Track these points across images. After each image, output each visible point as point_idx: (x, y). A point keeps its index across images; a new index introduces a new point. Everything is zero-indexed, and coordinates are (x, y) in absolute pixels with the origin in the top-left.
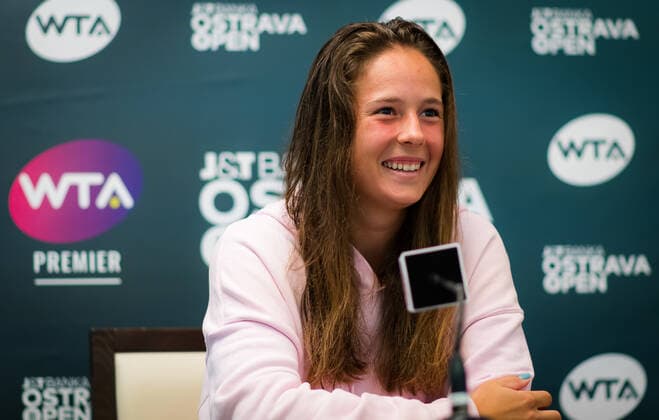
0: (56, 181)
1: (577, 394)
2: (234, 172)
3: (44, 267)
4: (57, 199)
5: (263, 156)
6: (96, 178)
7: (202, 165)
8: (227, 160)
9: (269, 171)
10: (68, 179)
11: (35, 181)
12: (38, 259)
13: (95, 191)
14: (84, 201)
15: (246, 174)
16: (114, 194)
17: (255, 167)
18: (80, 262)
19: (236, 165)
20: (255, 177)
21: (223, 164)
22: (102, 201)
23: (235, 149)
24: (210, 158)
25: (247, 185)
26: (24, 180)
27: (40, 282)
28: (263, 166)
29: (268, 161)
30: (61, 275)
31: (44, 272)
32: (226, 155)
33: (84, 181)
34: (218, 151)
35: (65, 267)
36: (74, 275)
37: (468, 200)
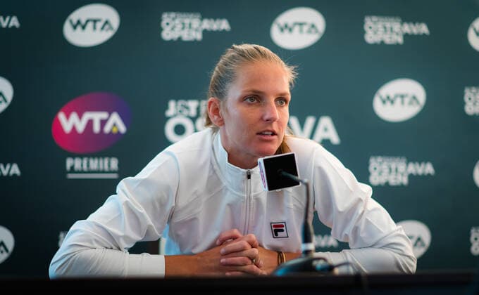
0: (80, 116)
2: (186, 112)
3: (72, 168)
4: (81, 127)
5: (203, 102)
6: (104, 115)
7: (166, 108)
8: (182, 105)
10: (87, 116)
12: (69, 162)
13: (103, 123)
14: (97, 128)
15: (193, 113)
16: (115, 125)
17: (198, 109)
18: (94, 164)
19: (187, 108)
20: (198, 115)
21: (180, 108)
22: (108, 129)
23: (188, 98)
24: (172, 104)
25: (194, 120)
26: (61, 116)
27: (71, 176)
28: (203, 108)
30: (82, 172)
31: (73, 170)
32: (181, 102)
33: (97, 117)
34: (177, 99)
35: (85, 167)
36: (90, 172)
37: (326, 130)
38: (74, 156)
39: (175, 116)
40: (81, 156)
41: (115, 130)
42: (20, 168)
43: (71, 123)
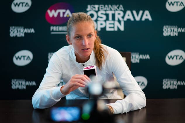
0: (55, 11)
1: (169, 58)
2: (94, 9)
3: (53, 30)
4: (56, 15)
5: (101, 6)
6: (64, 11)
8: (93, 7)
9: (102, 9)
10: (58, 11)
11: (51, 11)
12: (52, 28)
13: (64, 13)
14: (61, 15)
15: (97, 9)
16: (68, 14)
17: (99, 8)
18: (61, 28)
19: (94, 8)
20: (99, 10)
21: (92, 8)
22: (65, 15)
23: (94, 4)
24: (89, 6)
25: (97, 12)
26: (49, 11)
27: (52, 33)
28: (100, 8)
29: (102, 7)
30: (56, 31)
31: (53, 31)
32: (93, 5)
33: (61, 11)
34: (91, 4)
35: (57, 30)
36: (59, 31)
37: (147, 15)
38: (53, 26)
39: (90, 11)
40: (56, 26)
41: (68, 16)
42: (35, 30)
43: (52, 13)
